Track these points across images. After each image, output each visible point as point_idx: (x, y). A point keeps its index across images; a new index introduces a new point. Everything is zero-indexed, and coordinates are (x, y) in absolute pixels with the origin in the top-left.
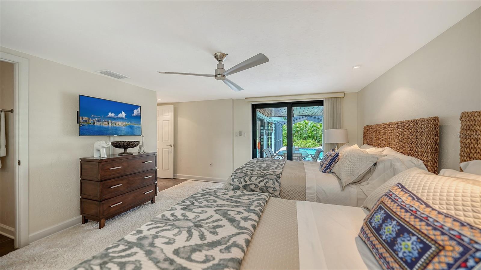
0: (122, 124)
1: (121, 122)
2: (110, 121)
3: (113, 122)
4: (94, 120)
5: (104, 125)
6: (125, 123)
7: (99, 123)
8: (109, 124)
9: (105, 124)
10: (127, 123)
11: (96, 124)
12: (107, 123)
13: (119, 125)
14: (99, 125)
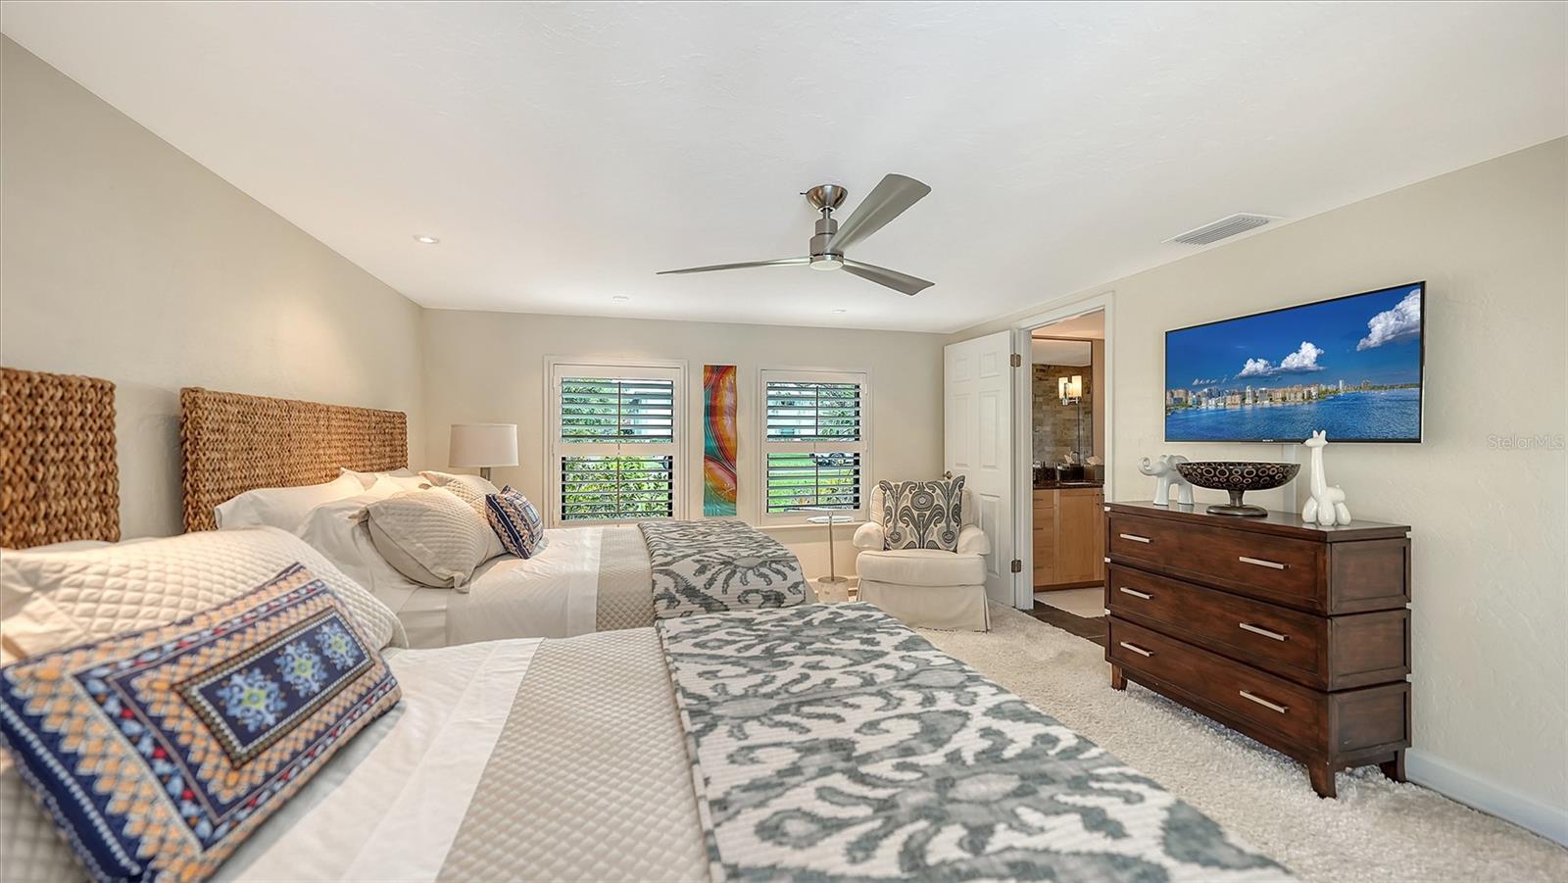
0: (1300, 395)
1: (1295, 389)
2: (1248, 390)
3: (1261, 392)
4: (1200, 393)
5: (1228, 407)
6: (1312, 389)
7: (1212, 402)
8: (1247, 401)
9: (1232, 403)
10: (1324, 388)
11: (1204, 406)
12: (1237, 398)
13: (1284, 399)
14: (1214, 408)
